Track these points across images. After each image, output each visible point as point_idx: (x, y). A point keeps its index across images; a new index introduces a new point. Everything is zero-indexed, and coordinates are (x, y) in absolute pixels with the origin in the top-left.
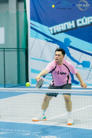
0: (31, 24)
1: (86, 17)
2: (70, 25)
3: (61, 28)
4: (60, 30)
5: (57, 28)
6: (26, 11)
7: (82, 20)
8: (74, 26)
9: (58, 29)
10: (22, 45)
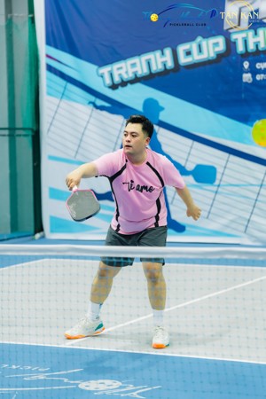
0: (48, 56)
1: (204, 38)
2: (159, 60)
3: (134, 70)
4: (131, 76)
5: (121, 68)
6: (33, 20)
7: (193, 46)
8: (170, 64)
9: (127, 72)
10: (24, 119)
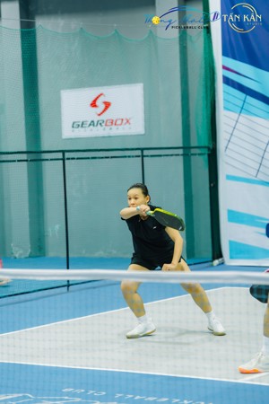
6: (208, 30)
10: (199, 136)
